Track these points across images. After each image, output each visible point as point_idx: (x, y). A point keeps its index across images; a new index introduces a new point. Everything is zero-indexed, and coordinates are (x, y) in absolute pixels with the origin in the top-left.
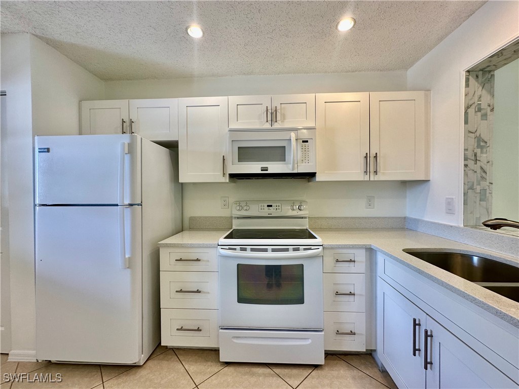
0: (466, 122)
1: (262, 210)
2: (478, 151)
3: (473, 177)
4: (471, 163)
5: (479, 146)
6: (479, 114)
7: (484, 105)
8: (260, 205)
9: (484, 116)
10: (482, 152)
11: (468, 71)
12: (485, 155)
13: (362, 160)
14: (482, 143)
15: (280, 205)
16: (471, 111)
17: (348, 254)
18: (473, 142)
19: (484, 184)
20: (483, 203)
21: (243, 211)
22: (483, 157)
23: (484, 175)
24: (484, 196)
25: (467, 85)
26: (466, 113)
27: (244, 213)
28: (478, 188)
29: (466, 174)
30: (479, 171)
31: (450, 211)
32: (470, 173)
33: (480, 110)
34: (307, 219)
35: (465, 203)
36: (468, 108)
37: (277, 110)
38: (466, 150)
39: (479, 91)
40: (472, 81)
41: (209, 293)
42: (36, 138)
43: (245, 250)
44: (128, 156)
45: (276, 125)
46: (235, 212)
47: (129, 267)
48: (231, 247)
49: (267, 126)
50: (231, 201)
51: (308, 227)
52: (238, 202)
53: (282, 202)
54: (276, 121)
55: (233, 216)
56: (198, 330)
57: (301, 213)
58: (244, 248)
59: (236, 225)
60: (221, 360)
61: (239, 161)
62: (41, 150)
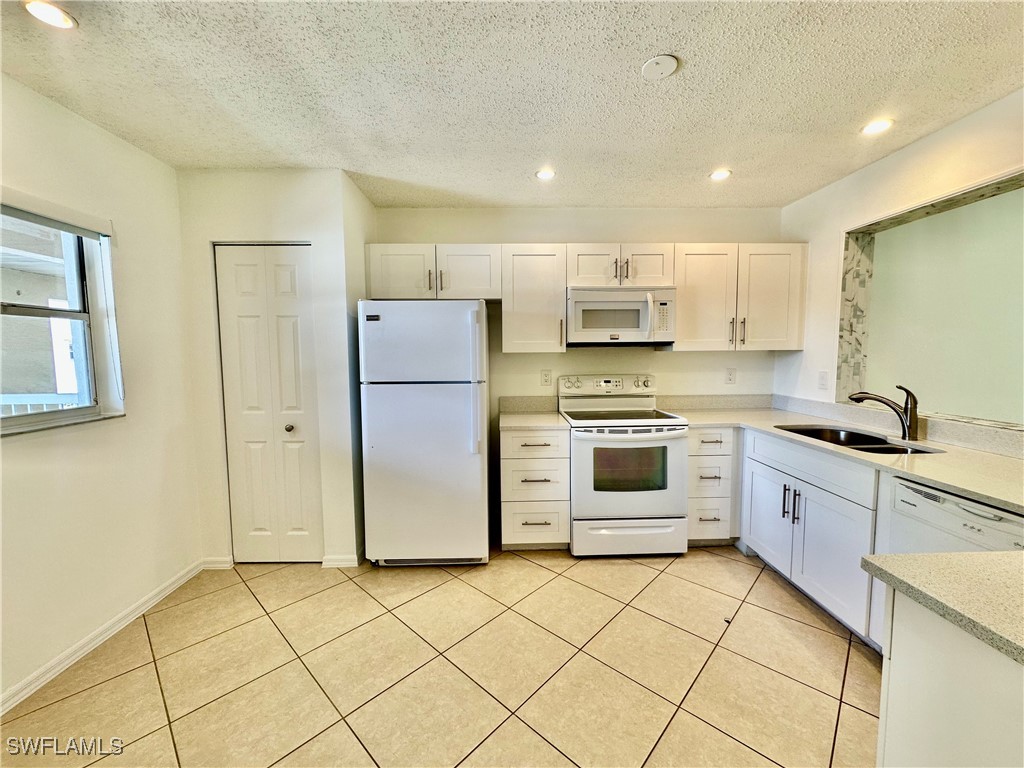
0: (844, 289)
1: (600, 387)
2: (854, 321)
3: (848, 349)
4: (846, 334)
5: (855, 316)
6: (857, 280)
7: (862, 271)
8: (595, 380)
9: (863, 283)
10: (858, 323)
11: (848, 233)
12: (860, 326)
13: (728, 327)
14: (858, 312)
15: (620, 380)
16: (849, 277)
17: (715, 435)
18: (849, 311)
19: (859, 357)
20: (856, 377)
21: (573, 389)
22: (858, 328)
23: (859, 347)
24: (857, 370)
25: (846, 249)
26: (844, 279)
27: (574, 391)
28: (852, 361)
29: (841, 346)
30: (854, 342)
31: (823, 387)
32: (845, 345)
33: (858, 275)
34: (655, 398)
35: (838, 378)
36: (846, 273)
37: (628, 263)
38: (842, 319)
39: (859, 255)
40: (852, 242)
41: (558, 482)
42: (361, 304)
43: (603, 432)
44: (477, 325)
45: (627, 283)
46: (564, 391)
47: (479, 452)
48: (587, 429)
49: (615, 283)
50: (555, 375)
51: (655, 408)
52: (567, 377)
53: (623, 377)
54: (627, 277)
55: (561, 395)
56: (546, 524)
57: (646, 391)
58: (601, 430)
59: (564, 406)
60: (575, 554)
61: (583, 327)
62: (370, 318)
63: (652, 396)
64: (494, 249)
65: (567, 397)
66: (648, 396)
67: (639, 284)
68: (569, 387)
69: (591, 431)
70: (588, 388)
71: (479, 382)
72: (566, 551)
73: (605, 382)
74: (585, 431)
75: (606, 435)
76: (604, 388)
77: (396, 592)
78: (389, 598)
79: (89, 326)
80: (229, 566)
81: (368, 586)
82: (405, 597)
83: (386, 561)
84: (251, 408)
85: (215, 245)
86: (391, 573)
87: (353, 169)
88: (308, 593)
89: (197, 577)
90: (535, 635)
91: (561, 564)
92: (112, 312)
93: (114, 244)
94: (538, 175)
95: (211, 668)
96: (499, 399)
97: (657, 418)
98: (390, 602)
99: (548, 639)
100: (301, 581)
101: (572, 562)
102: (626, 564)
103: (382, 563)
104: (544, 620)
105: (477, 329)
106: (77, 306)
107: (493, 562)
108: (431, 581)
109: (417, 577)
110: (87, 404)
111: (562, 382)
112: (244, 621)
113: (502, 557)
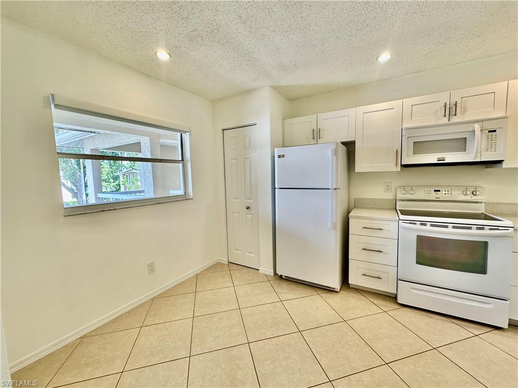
1: (429, 195)
8: (426, 190)
15: (449, 190)
21: (408, 194)
27: (409, 196)
34: (483, 204)
37: (458, 104)
41: (388, 254)
42: (276, 150)
43: (425, 225)
44: (335, 157)
45: (455, 119)
46: (400, 196)
47: (335, 229)
48: (413, 222)
49: (445, 120)
50: (394, 185)
51: (483, 212)
52: (404, 188)
53: (451, 187)
54: (455, 115)
55: (398, 198)
56: (378, 278)
57: (474, 198)
58: (423, 224)
59: (400, 206)
60: (399, 301)
61: (414, 154)
62: (279, 157)
63: (481, 203)
64: (351, 112)
65: (402, 200)
66: (477, 202)
67: (467, 118)
68: (404, 194)
69: (415, 224)
70: (420, 194)
71: (335, 189)
72: (393, 298)
73: (435, 191)
74: (410, 223)
75: (428, 227)
76: (434, 195)
77: (287, 292)
78: (283, 295)
79: (184, 166)
80: (226, 263)
81: (275, 286)
82: (291, 296)
83: (285, 276)
84: (235, 198)
85: (223, 130)
86: (287, 283)
87: (274, 85)
88: (251, 282)
89: (216, 264)
90: (357, 342)
91: (389, 306)
92: (189, 160)
93: (190, 135)
94: (379, 59)
95: (211, 301)
96: (355, 199)
97: (485, 219)
98: (284, 297)
99: (365, 348)
100: (249, 276)
101: (397, 307)
102: (443, 320)
103: (284, 277)
104: (367, 335)
105: (334, 158)
106: (180, 159)
107: (342, 292)
108: (305, 292)
109: (299, 289)
110: (183, 194)
111: (398, 190)
112: (225, 286)
113: (348, 290)
